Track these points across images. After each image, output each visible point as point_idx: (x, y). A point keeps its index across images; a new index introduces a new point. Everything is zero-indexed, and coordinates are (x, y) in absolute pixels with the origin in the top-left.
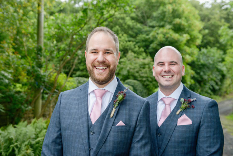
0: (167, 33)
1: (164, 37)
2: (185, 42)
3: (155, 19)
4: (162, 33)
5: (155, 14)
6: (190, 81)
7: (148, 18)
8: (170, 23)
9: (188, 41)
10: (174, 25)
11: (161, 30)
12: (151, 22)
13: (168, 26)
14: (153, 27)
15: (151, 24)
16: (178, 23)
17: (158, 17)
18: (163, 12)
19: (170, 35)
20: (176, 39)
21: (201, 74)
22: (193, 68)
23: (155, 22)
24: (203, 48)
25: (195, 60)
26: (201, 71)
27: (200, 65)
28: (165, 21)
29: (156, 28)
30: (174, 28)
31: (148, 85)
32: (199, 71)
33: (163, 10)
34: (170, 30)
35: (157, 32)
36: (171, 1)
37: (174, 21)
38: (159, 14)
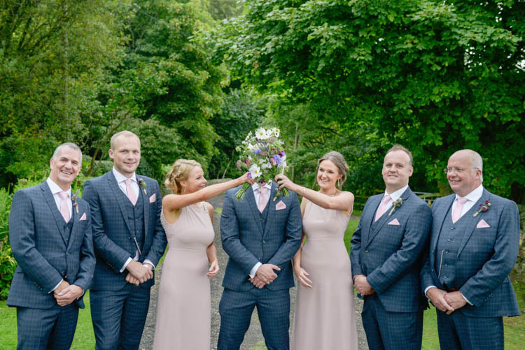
0: (173, 69)
2: (202, 83)
3: (150, 39)
4: (164, 67)
5: (150, 32)
6: (214, 152)
7: (137, 36)
8: (178, 49)
9: (208, 81)
10: (185, 54)
11: (162, 62)
12: (143, 44)
13: (174, 56)
14: (148, 54)
15: (143, 49)
16: (191, 50)
18: (165, 29)
19: (179, 72)
20: (189, 79)
21: (231, 137)
22: (217, 126)
23: (150, 45)
24: (233, 90)
25: (220, 112)
26: (230, 131)
27: (229, 121)
28: (168, 46)
29: (154, 58)
30: (184, 58)
31: (155, 161)
32: (227, 131)
33: (164, 25)
34: (178, 63)
35: (156, 65)
36: (178, 11)
37: (183, 46)
38: (157, 31)
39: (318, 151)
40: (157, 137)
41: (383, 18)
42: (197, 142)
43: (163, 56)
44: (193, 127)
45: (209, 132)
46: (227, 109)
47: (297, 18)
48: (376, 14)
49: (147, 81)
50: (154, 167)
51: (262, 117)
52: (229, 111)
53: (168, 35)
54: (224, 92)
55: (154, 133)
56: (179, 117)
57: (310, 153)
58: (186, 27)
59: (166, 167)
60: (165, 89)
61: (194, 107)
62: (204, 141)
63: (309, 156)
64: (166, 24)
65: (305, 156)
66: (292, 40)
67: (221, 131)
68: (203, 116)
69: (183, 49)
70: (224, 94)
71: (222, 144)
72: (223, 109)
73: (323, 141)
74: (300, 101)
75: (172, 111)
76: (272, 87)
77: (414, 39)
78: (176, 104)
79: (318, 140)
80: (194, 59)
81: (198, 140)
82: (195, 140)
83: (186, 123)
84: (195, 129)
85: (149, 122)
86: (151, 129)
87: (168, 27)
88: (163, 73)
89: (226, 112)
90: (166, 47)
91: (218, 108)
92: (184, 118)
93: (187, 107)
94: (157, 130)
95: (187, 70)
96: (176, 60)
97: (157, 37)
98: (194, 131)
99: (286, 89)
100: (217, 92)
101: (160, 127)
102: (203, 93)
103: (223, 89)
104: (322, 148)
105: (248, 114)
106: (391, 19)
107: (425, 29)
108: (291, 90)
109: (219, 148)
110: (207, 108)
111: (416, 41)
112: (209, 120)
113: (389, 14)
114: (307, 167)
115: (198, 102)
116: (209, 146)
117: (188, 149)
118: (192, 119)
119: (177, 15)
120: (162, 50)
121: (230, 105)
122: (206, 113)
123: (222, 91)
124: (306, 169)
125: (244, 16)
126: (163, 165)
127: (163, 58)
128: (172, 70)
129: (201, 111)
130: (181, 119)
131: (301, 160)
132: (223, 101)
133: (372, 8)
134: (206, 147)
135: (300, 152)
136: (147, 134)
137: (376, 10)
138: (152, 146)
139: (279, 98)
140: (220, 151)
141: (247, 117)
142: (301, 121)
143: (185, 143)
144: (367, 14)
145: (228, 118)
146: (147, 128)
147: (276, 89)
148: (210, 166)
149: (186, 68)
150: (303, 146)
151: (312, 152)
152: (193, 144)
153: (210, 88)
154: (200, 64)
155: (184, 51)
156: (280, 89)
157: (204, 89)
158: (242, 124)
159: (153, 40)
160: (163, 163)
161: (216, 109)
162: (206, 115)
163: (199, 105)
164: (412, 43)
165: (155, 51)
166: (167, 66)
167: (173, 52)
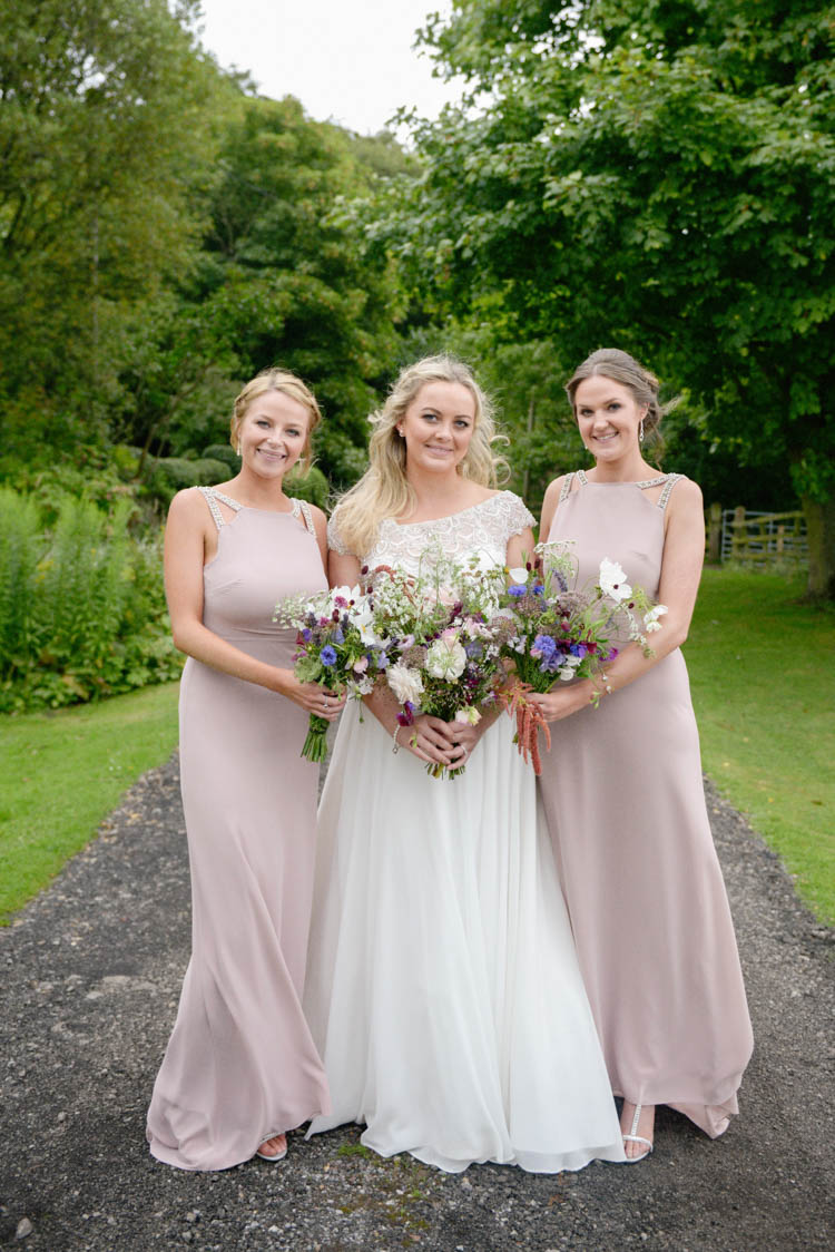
0: (302, 288)
1: (296, 301)
2: (355, 312)
3: (261, 238)
4: (286, 287)
5: (261, 224)
7: (238, 233)
8: (311, 254)
10: (325, 262)
11: (283, 278)
12: (248, 247)
13: (305, 266)
14: (257, 265)
15: (249, 255)
16: (336, 255)
17: (272, 233)
18: (288, 218)
19: (313, 294)
20: (332, 308)
23: (261, 248)
24: (416, 330)
28: (295, 248)
29: (267, 271)
30: (323, 271)
33: (286, 211)
34: (311, 279)
35: (271, 283)
36: (311, 185)
37: (321, 247)
38: (273, 222)
41: (691, 157)
42: (349, 422)
43: (285, 267)
44: (340, 394)
47: (524, 162)
48: (676, 150)
49: (245, 305)
53: (295, 229)
54: (397, 331)
56: (315, 377)
60: (279, 318)
61: (342, 360)
64: (289, 208)
65: (546, 447)
68: (360, 374)
69: (322, 253)
70: (398, 336)
74: (532, 335)
75: (302, 365)
76: (478, 308)
77: (753, 201)
78: (308, 354)
80: (341, 271)
81: (350, 418)
82: (345, 417)
84: (346, 398)
87: (294, 214)
88: (285, 296)
90: (290, 251)
92: (323, 379)
93: (329, 359)
95: (328, 291)
96: (309, 274)
98: (342, 402)
99: (506, 313)
100: (384, 331)
102: (361, 333)
103: (397, 327)
106: (707, 160)
107: (775, 181)
108: (515, 315)
110: (368, 358)
111: (757, 206)
113: (702, 150)
118: (341, 380)
119: (309, 193)
120: (283, 256)
121: (410, 356)
122: (365, 368)
123: (393, 331)
127: (285, 271)
128: (300, 291)
130: (318, 382)
132: (396, 348)
133: (669, 138)
137: (675, 142)
139: (494, 330)
144: (659, 150)
147: (487, 313)
149: (327, 287)
150: (545, 430)
152: (342, 427)
153: (370, 324)
155: (322, 258)
156: (493, 312)
157: (360, 326)
159: (266, 239)
161: (384, 361)
162: (364, 373)
163: (351, 354)
164: (750, 208)
165: (271, 258)
166: (291, 284)
167: (302, 260)
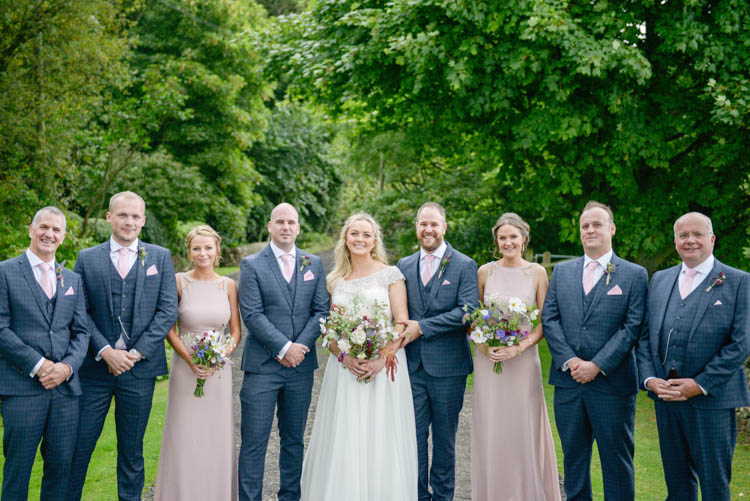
0: (189, 72)
2: (234, 94)
3: (151, 27)
4: (175, 70)
6: (253, 200)
8: (194, 43)
9: (243, 92)
10: (206, 49)
11: (171, 63)
13: (188, 52)
14: (148, 50)
16: (216, 44)
18: (174, 11)
19: (198, 78)
20: (214, 89)
21: (280, 177)
22: (257, 160)
23: (151, 36)
24: (281, 103)
25: (263, 139)
26: (277, 167)
27: (275, 152)
28: (180, 37)
29: (158, 56)
30: (204, 57)
31: (168, 216)
32: (272, 168)
34: (197, 64)
35: (162, 67)
37: (203, 37)
38: (161, 13)
39: (414, 198)
40: (170, 180)
42: (229, 186)
43: (173, 53)
44: (221, 163)
45: (247, 170)
46: (273, 134)
50: (167, 225)
51: (327, 145)
52: (275, 137)
53: (179, 20)
54: (267, 106)
55: (164, 173)
56: (200, 147)
57: (403, 200)
58: (206, 7)
59: (184, 226)
60: (189, 111)
61: (222, 133)
62: (239, 184)
63: (401, 205)
65: (395, 205)
66: (377, 52)
67: (263, 167)
68: (237, 145)
69: (203, 42)
70: (267, 111)
71: (265, 188)
72: (267, 134)
73: (422, 182)
74: (388, 127)
75: (189, 139)
76: (347, 109)
78: (194, 128)
79: (414, 179)
80: (220, 57)
81: (229, 183)
82: (225, 183)
83: (210, 156)
84: (225, 166)
85: (157, 158)
86: (159, 168)
87: (179, 8)
88: (173, 79)
89: (272, 138)
90: (176, 39)
91: (260, 133)
92: (206, 150)
93: (211, 131)
94: (169, 169)
95: (210, 74)
96: (193, 59)
97: (162, 23)
98: (222, 170)
99: (369, 112)
100: (256, 107)
101: (174, 164)
102: (235, 110)
103: (266, 103)
104: (421, 192)
105: (304, 140)
108: (376, 113)
109: (261, 194)
110: (243, 133)
112: (246, 152)
114: (398, 222)
115: (228, 125)
116: (247, 192)
117: (215, 197)
118: (220, 151)
120: (170, 44)
121: (277, 127)
122: (240, 141)
123: (263, 106)
124: (396, 224)
125: (309, 13)
126: (179, 223)
127: (172, 57)
128: (187, 75)
129: (234, 138)
130: (202, 151)
131: (389, 211)
132: (266, 121)
134: (242, 193)
135: (388, 198)
136: (154, 176)
138: (163, 195)
139: (359, 124)
140: (264, 200)
141: (303, 145)
142: (389, 152)
143: (210, 188)
145: (274, 148)
146: (154, 166)
147: (355, 112)
148: (249, 223)
149: (209, 72)
150: (392, 189)
151: (406, 198)
152: (222, 189)
153: (245, 101)
154: (230, 64)
155: (203, 45)
157: (236, 104)
158: (295, 157)
159: (155, 28)
160: (179, 219)
161: (256, 134)
162: (241, 145)
163: (230, 129)
165: (160, 45)
166: (178, 68)
167: (187, 47)
